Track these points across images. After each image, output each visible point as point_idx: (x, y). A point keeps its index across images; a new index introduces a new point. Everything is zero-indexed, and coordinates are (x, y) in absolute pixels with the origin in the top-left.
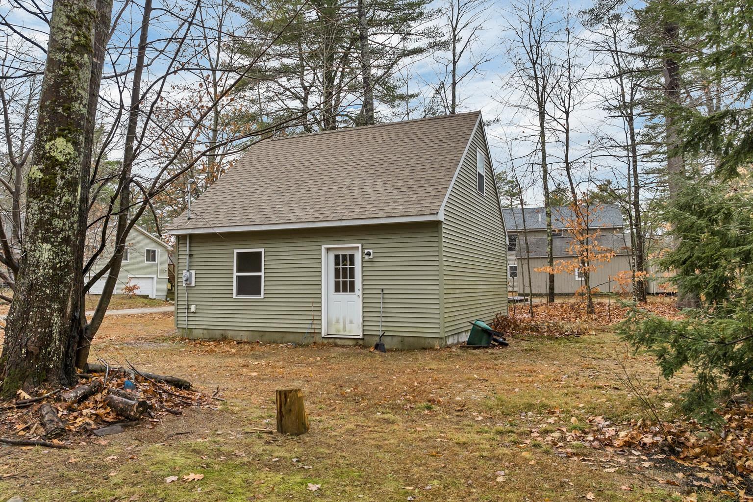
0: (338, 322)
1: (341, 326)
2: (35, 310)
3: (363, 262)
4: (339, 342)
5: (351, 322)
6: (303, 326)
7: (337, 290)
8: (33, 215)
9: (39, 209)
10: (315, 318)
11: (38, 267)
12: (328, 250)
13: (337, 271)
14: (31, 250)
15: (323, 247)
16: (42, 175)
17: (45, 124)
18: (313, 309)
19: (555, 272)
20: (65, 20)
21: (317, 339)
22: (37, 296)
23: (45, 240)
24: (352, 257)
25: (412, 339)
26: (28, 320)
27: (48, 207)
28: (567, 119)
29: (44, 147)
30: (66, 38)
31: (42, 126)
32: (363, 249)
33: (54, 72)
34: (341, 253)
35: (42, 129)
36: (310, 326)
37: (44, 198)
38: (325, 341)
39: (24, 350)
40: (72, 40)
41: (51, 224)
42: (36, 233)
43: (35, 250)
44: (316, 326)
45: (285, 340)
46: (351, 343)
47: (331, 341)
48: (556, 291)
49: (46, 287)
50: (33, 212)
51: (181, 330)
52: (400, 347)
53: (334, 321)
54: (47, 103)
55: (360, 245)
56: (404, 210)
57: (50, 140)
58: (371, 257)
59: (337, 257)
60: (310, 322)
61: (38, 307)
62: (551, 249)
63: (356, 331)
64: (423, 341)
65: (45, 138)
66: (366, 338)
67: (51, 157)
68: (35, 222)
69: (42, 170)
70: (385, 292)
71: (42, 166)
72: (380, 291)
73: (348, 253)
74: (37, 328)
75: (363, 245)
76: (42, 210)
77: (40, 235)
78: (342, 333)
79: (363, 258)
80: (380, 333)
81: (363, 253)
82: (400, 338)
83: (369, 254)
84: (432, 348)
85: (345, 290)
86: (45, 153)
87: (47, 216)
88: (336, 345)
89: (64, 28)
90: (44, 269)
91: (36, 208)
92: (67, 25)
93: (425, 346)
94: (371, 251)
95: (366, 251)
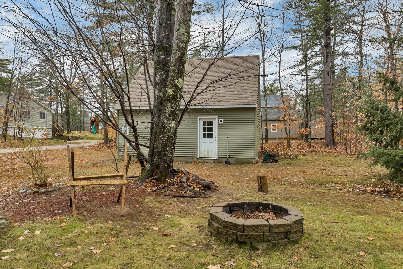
0: (205, 152)
1: (206, 153)
2: (169, 147)
3: (218, 125)
4: (206, 161)
5: (211, 152)
6: (189, 154)
7: (204, 137)
8: (168, 109)
9: (171, 107)
10: (195, 150)
11: (170, 130)
12: (200, 119)
13: (204, 129)
14: (167, 124)
15: (198, 118)
16: (173, 93)
17: (176, 72)
18: (194, 146)
19: (268, 128)
20: (185, 30)
21: (195, 159)
22: (170, 142)
23: (173, 120)
24: (212, 122)
25: (241, 159)
26: (166, 151)
27: (175, 106)
28: (280, 57)
29: (175, 82)
30: (185, 38)
31: (174, 73)
32: (218, 119)
33: (180, 51)
34: (206, 120)
35: (174, 75)
36: (192, 154)
37: (173, 103)
38: (199, 161)
39: (166, 164)
40: (187, 38)
41: (175, 113)
42: (170, 116)
43: (169, 124)
44: (195, 154)
45: (178, 160)
46: (212, 161)
47: (202, 160)
48: (268, 137)
49: (173, 138)
50: (168, 108)
51: (121, 156)
52: (236, 163)
53: (203, 151)
54: (177, 64)
55: (217, 117)
56: (240, 102)
57: (177, 79)
58: (222, 122)
59: (204, 122)
60: (192, 152)
61: (170, 146)
62: (267, 117)
63: (214, 155)
64: (246, 160)
65: (175, 78)
66: (219, 159)
67: (177, 86)
68: (169, 112)
69: (173, 91)
70: (229, 138)
71: (173, 90)
72: (227, 138)
73: (210, 120)
74: (170, 155)
75: (218, 117)
76: (172, 107)
77: (171, 118)
78: (207, 157)
79: (218, 123)
80: (228, 157)
81: (218, 121)
82: (235, 159)
83: (221, 121)
84: (251, 163)
85: (208, 137)
86: (175, 84)
87: (174, 110)
88: (205, 162)
89: (184, 33)
90: (172, 131)
91: (170, 106)
92: (185, 32)
93: (248, 162)
94: (222, 120)
95: (220, 120)
